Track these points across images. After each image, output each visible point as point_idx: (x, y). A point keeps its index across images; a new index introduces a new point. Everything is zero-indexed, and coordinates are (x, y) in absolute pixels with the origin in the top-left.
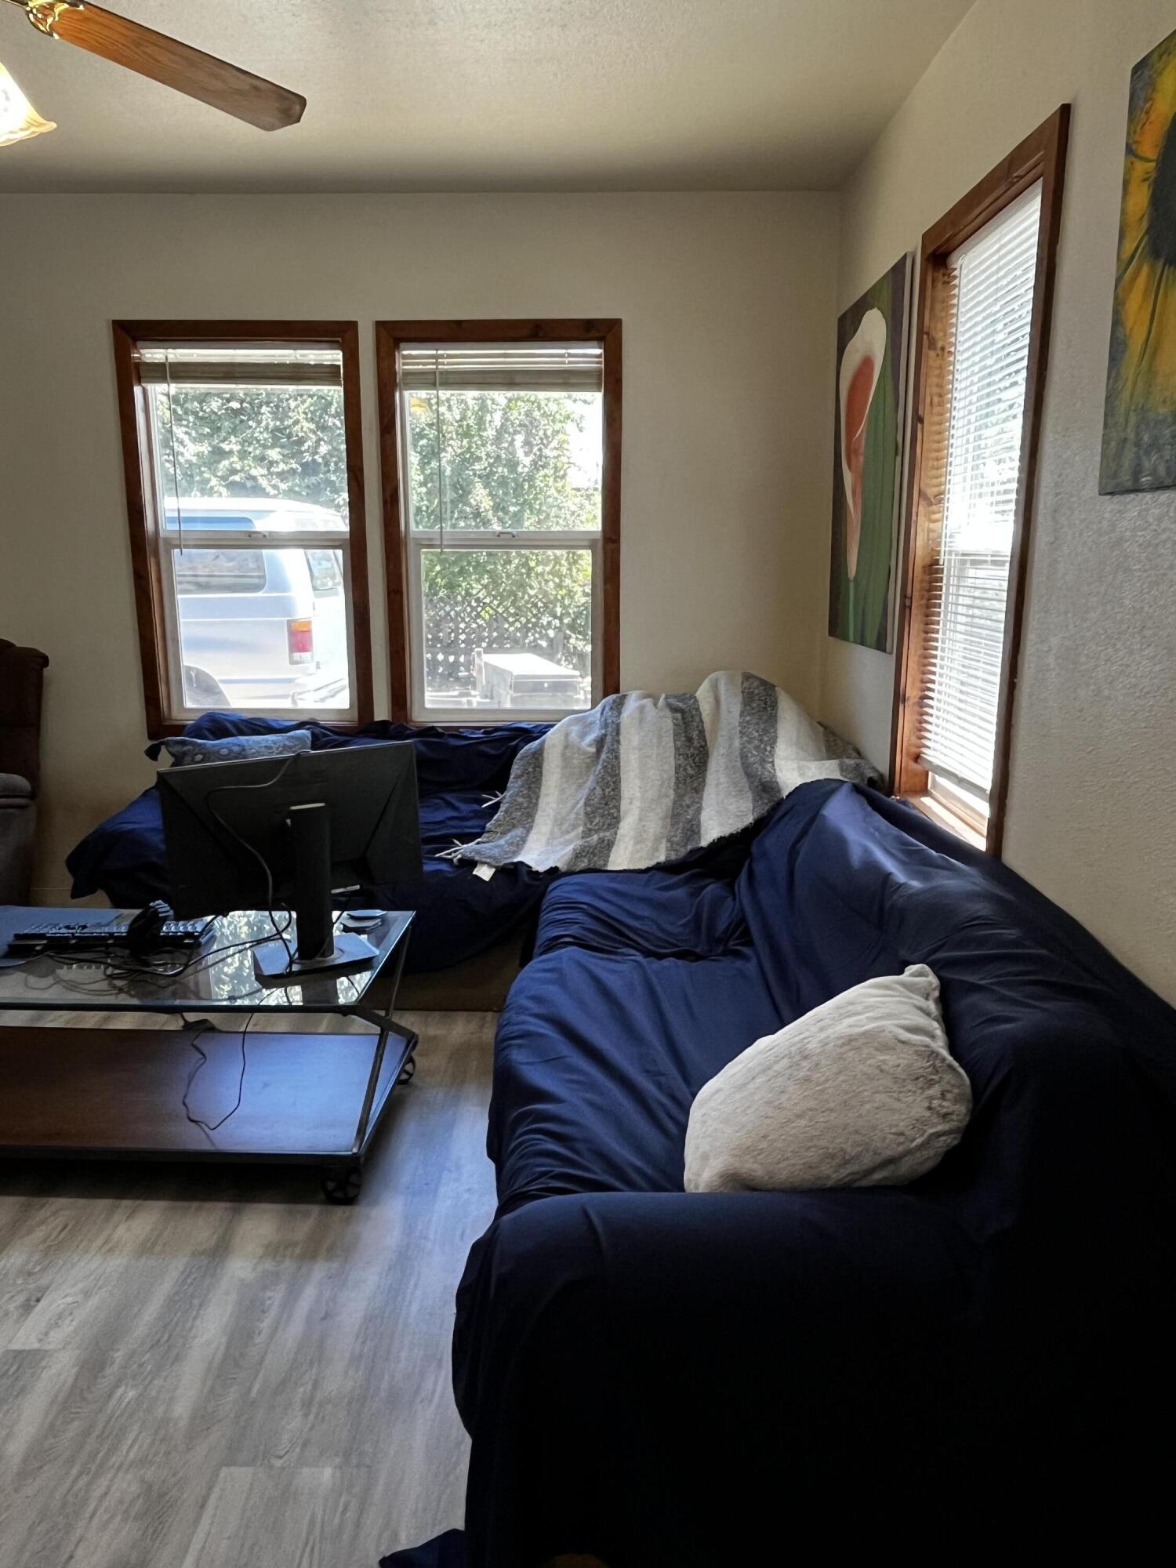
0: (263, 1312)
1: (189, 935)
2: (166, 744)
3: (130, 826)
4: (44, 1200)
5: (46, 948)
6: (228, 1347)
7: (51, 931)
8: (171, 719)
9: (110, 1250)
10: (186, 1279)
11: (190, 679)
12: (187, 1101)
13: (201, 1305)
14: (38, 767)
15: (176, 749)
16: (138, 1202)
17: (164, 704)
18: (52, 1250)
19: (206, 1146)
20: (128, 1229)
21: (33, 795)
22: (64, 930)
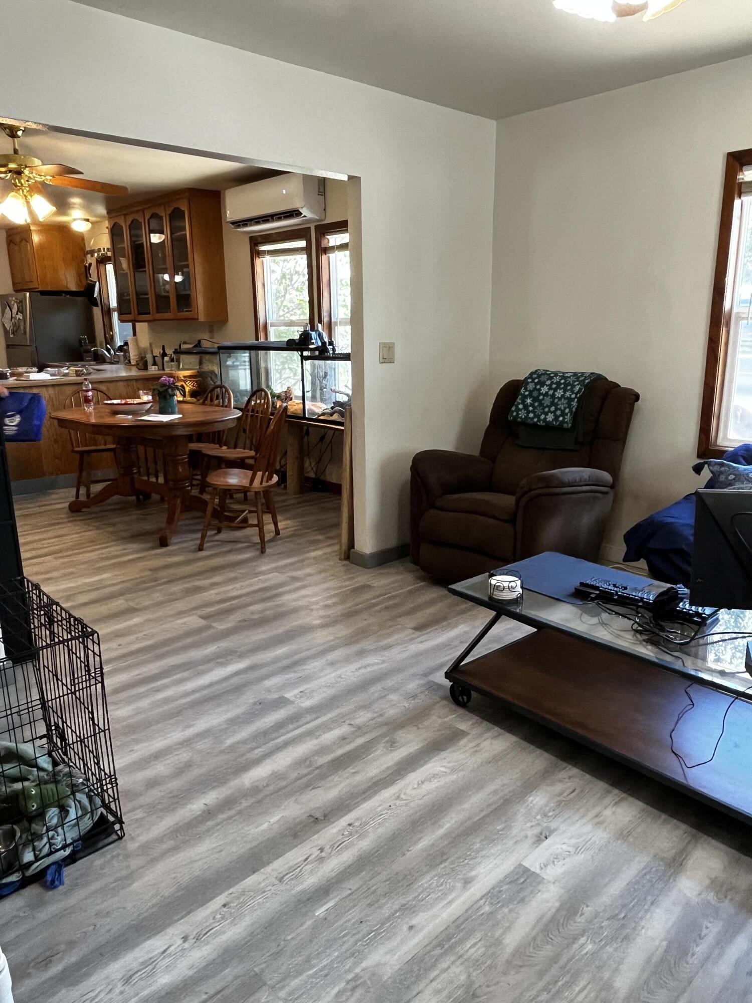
0: (701, 938)
1: (698, 614)
2: (709, 464)
3: (672, 520)
4: (565, 765)
5: (598, 597)
6: (666, 951)
7: (604, 586)
8: (716, 445)
9: (598, 823)
10: (645, 874)
11: (736, 416)
12: (673, 734)
13: (652, 903)
14: (619, 469)
15: (716, 468)
16: (624, 795)
17: (713, 434)
18: (564, 804)
19: (680, 778)
20: (614, 813)
21: (612, 487)
22: (611, 587)
